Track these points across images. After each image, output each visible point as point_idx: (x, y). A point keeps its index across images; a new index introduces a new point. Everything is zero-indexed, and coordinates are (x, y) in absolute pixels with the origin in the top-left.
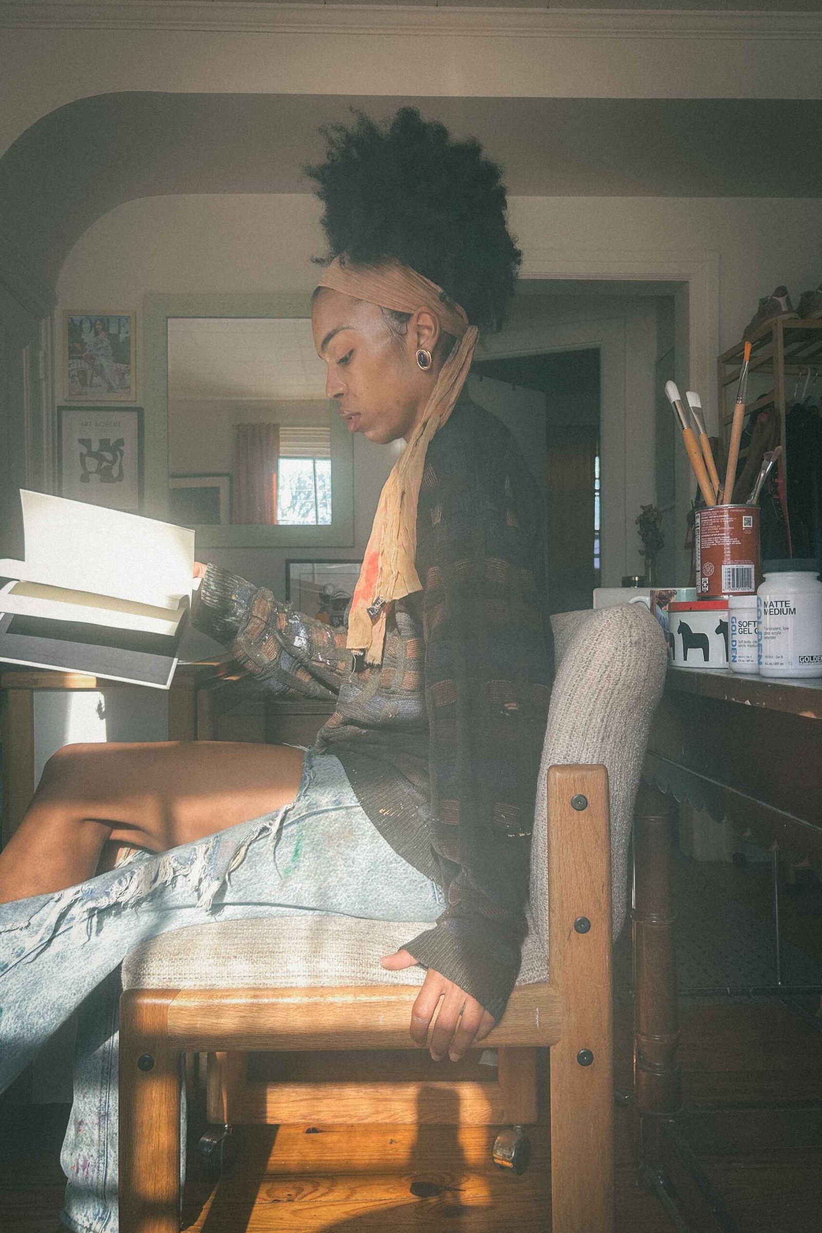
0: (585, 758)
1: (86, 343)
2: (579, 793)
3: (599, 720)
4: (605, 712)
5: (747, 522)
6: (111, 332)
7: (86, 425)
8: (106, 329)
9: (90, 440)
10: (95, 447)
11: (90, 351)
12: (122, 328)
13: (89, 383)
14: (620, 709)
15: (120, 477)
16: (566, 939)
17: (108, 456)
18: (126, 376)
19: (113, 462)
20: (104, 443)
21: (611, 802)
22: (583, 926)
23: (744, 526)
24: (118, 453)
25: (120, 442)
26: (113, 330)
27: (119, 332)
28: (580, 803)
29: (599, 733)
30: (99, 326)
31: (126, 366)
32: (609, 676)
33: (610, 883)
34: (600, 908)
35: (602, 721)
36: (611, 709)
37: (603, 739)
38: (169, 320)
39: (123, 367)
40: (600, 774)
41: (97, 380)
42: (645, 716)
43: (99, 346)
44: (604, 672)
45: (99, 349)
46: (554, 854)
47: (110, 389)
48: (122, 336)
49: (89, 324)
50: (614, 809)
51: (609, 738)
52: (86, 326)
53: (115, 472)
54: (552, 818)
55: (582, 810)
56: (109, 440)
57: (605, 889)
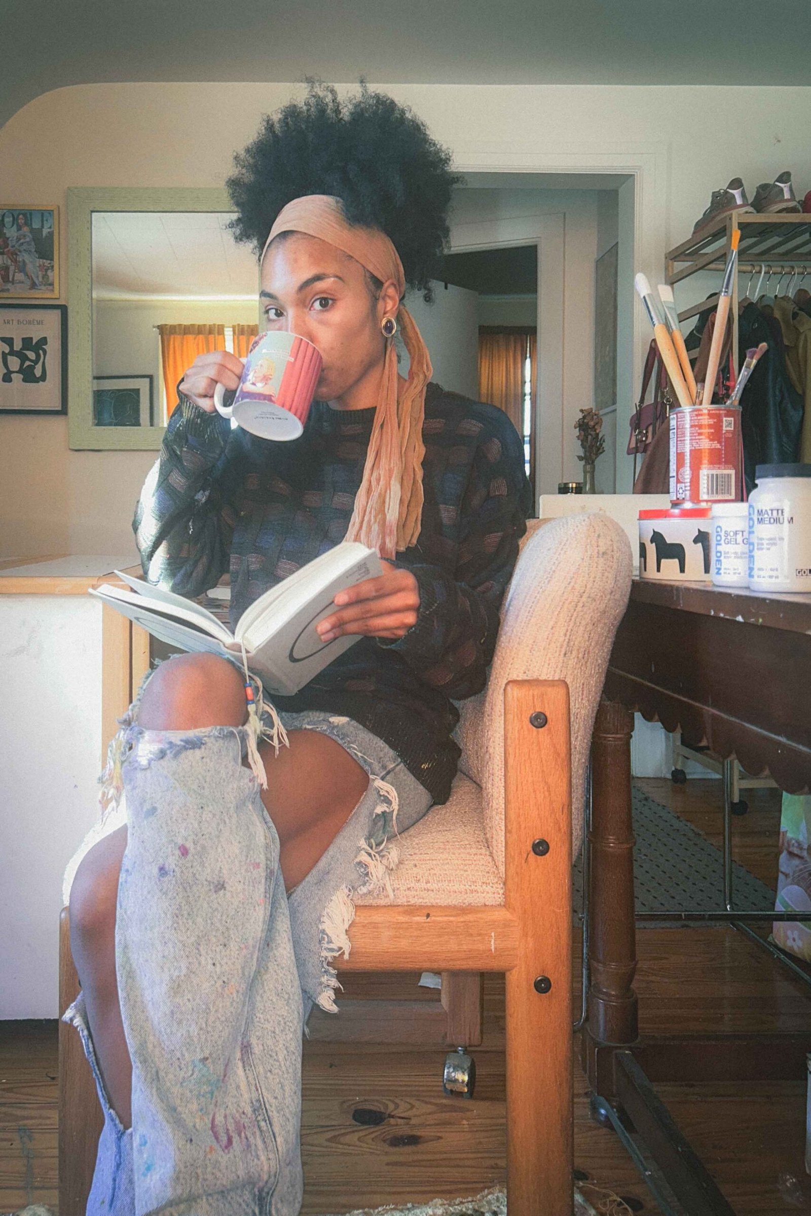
0: (547, 673)
1: (8, 239)
2: (538, 710)
3: (562, 634)
4: (568, 626)
5: (729, 425)
6: (34, 227)
7: (8, 322)
8: (28, 223)
9: (12, 339)
10: (18, 346)
11: (13, 246)
12: (45, 222)
13: (11, 280)
14: (584, 623)
15: (43, 378)
16: (523, 862)
17: (31, 355)
18: (49, 273)
19: (36, 362)
20: (27, 342)
21: (572, 719)
22: (541, 848)
23: (724, 428)
24: (41, 352)
25: (44, 341)
26: (36, 225)
27: (43, 226)
28: (539, 721)
29: (561, 647)
30: (21, 221)
31: (49, 262)
32: (573, 588)
33: (570, 804)
34: (560, 830)
35: (565, 635)
36: (575, 623)
37: (565, 654)
38: (94, 214)
39: (47, 263)
40: (561, 692)
41: (19, 276)
42: (609, 631)
43: (22, 241)
44: (569, 584)
45: (22, 244)
46: (511, 773)
47: (33, 286)
48: (45, 231)
49: (11, 219)
50: (575, 727)
51: (571, 653)
52: (8, 220)
53: (38, 372)
54: (509, 735)
55: (542, 727)
56: (31, 339)
57: (565, 811)
